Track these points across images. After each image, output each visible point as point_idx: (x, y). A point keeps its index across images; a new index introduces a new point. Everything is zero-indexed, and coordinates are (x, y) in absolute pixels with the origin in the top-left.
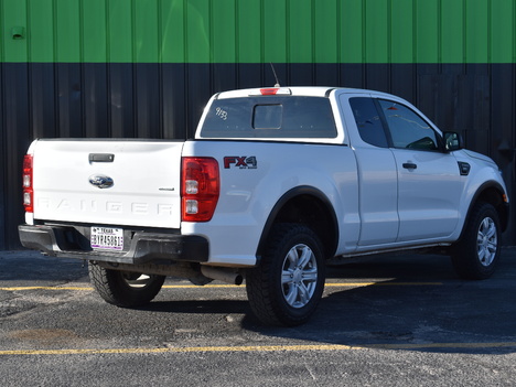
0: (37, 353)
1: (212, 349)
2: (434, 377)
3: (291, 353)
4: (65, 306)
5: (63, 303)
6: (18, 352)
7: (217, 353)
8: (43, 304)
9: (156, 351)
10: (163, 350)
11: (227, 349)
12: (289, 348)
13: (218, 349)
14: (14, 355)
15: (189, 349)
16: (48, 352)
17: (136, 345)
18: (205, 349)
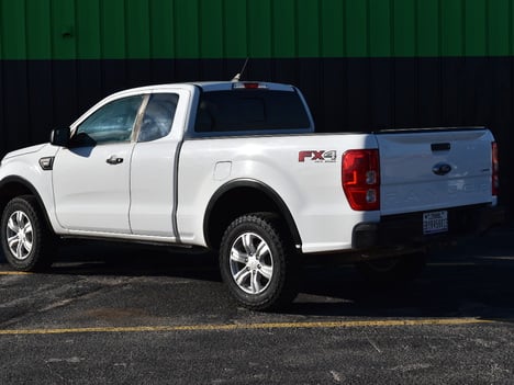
0: (117, 330)
1: (277, 325)
2: (489, 349)
3: (351, 329)
4: (129, 287)
5: (126, 285)
6: (99, 329)
7: (283, 329)
8: (108, 286)
9: (226, 327)
10: (232, 326)
11: (290, 325)
12: (348, 324)
13: (283, 325)
14: (95, 333)
15: (256, 326)
16: (126, 329)
17: (206, 323)
18: (271, 325)
